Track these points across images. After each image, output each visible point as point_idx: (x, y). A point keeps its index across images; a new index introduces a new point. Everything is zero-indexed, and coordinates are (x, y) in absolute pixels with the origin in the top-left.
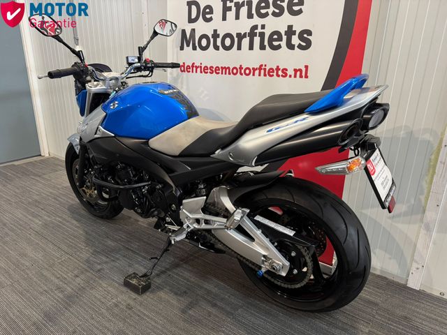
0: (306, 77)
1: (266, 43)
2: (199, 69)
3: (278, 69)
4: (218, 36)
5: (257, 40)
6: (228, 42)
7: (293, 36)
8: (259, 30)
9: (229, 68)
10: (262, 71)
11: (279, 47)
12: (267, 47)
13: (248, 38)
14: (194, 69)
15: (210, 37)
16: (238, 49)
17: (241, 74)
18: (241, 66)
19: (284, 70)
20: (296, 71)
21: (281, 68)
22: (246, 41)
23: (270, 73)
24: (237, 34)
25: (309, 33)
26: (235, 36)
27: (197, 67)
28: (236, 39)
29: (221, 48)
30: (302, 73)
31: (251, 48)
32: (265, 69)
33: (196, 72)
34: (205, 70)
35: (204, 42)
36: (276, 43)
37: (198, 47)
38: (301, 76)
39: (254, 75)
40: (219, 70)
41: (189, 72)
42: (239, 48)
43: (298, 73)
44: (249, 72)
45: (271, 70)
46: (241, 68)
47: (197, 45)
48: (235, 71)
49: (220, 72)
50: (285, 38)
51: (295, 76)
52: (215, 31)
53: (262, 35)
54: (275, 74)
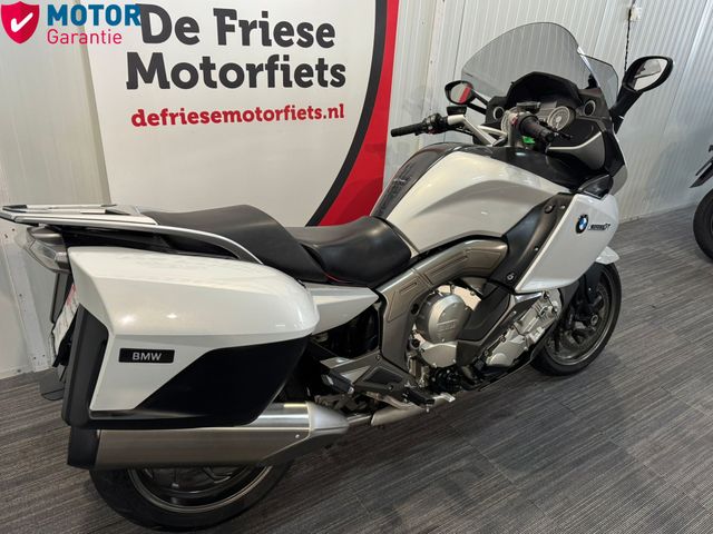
0: (342, 116)
1: (292, 78)
2: (178, 119)
3: (310, 110)
4: (213, 67)
5: (279, 74)
6: (232, 76)
7: (325, 72)
8: (281, 62)
9: (237, 113)
10: (290, 114)
11: (310, 84)
12: (294, 83)
13: (266, 72)
14: (168, 119)
15: (198, 68)
16: (251, 86)
17: (260, 119)
18: (258, 109)
19: (318, 111)
20: (330, 110)
21: (314, 108)
22: (262, 77)
23: (301, 114)
24: (247, 65)
25: (343, 68)
26: (244, 69)
27: (173, 116)
28: (247, 73)
29: (219, 83)
30: (337, 112)
31: (271, 84)
32: (293, 111)
33: (173, 123)
34: (192, 118)
35: (185, 76)
36: (305, 79)
37: (172, 84)
38: (336, 116)
39: (278, 119)
40: (219, 116)
41: (158, 124)
42: (253, 84)
43: (333, 113)
44: (271, 115)
45: (302, 112)
46: (258, 111)
47: (169, 79)
48: (248, 116)
49: (222, 119)
50: (316, 73)
51: (330, 117)
52: (206, 59)
53: (286, 69)
54: (307, 116)
